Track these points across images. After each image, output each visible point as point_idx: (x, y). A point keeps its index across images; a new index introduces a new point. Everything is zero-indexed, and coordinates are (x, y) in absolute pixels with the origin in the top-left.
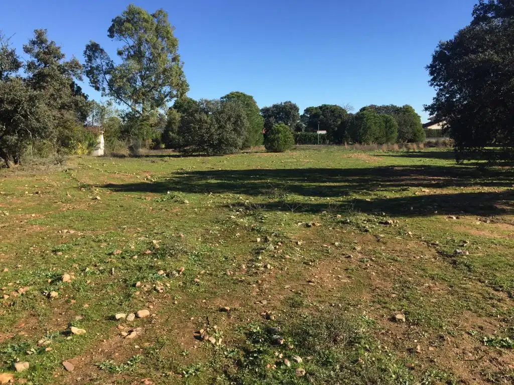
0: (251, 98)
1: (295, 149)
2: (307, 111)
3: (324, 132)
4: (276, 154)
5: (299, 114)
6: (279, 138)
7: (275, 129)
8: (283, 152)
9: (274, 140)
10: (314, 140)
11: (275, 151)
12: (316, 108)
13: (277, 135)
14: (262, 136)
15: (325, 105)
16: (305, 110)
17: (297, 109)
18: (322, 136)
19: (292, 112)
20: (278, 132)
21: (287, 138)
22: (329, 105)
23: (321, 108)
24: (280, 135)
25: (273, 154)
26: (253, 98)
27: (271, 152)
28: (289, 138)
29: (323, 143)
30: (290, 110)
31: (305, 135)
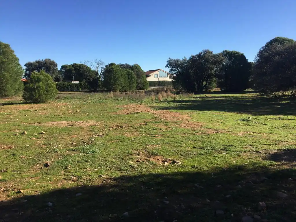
0: (7, 46)
1: (58, 98)
2: (63, 67)
3: (77, 82)
4: (36, 105)
5: (57, 69)
6: (40, 87)
7: (34, 77)
8: (44, 102)
9: (34, 89)
10: (71, 88)
11: (36, 102)
12: (70, 66)
13: (37, 84)
14: (23, 84)
15: (76, 64)
16: (61, 67)
17: (56, 65)
18: (76, 85)
19: (52, 67)
20: (39, 80)
21: (50, 87)
22: (78, 64)
23: (73, 65)
24: (41, 83)
25: (32, 105)
26: (10, 46)
27: (30, 103)
28: (52, 87)
29: (78, 90)
30: (50, 65)
31: (63, 84)
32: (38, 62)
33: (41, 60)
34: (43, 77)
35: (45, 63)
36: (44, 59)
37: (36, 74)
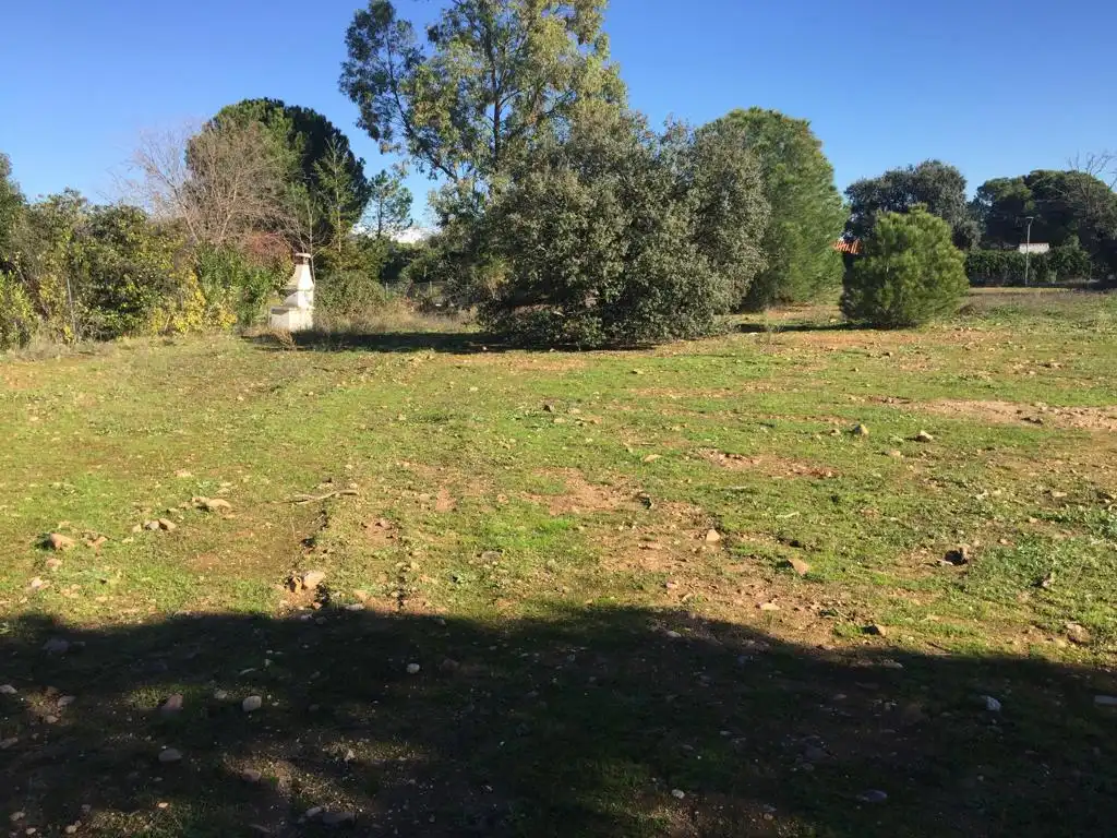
0: (801, 127)
1: (966, 310)
2: (986, 189)
3: (1041, 248)
4: (885, 336)
5: (963, 197)
6: (902, 269)
7: (885, 232)
8: (914, 326)
9: (879, 278)
10: (1013, 274)
11: (882, 323)
12: (1014, 182)
13: (894, 259)
15: (1041, 173)
16: (979, 189)
17: (960, 183)
18: (1036, 259)
19: (945, 191)
20: (901, 243)
21: (939, 269)
22: (1051, 172)
23: (1028, 180)
24: (908, 255)
25: (872, 335)
26: (810, 128)
27: (863, 327)
28: (949, 268)
29: (1040, 281)
30: (937, 184)
31: (982, 259)
32: (895, 178)
33: (904, 168)
34: (918, 232)
35: (920, 180)
36: (916, 164)
37: (895, 221)
